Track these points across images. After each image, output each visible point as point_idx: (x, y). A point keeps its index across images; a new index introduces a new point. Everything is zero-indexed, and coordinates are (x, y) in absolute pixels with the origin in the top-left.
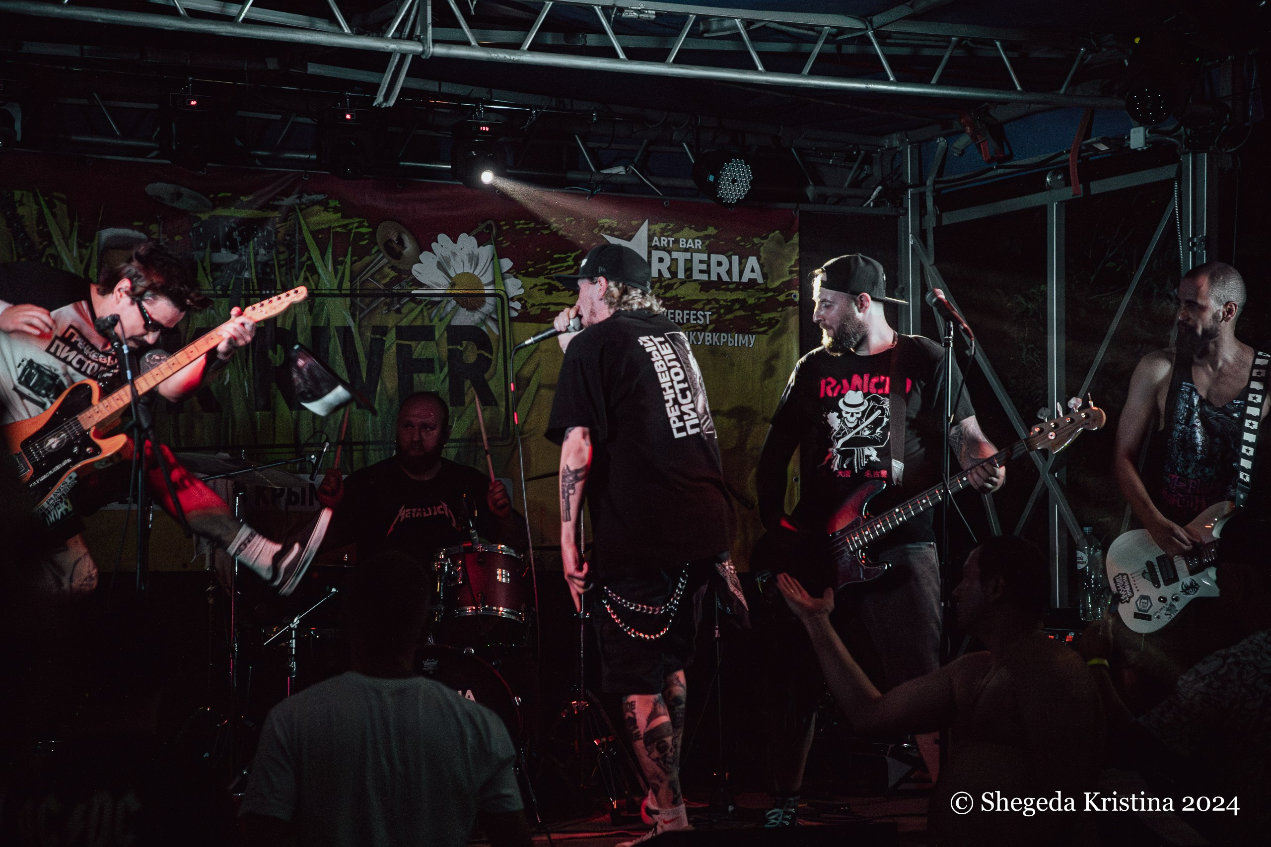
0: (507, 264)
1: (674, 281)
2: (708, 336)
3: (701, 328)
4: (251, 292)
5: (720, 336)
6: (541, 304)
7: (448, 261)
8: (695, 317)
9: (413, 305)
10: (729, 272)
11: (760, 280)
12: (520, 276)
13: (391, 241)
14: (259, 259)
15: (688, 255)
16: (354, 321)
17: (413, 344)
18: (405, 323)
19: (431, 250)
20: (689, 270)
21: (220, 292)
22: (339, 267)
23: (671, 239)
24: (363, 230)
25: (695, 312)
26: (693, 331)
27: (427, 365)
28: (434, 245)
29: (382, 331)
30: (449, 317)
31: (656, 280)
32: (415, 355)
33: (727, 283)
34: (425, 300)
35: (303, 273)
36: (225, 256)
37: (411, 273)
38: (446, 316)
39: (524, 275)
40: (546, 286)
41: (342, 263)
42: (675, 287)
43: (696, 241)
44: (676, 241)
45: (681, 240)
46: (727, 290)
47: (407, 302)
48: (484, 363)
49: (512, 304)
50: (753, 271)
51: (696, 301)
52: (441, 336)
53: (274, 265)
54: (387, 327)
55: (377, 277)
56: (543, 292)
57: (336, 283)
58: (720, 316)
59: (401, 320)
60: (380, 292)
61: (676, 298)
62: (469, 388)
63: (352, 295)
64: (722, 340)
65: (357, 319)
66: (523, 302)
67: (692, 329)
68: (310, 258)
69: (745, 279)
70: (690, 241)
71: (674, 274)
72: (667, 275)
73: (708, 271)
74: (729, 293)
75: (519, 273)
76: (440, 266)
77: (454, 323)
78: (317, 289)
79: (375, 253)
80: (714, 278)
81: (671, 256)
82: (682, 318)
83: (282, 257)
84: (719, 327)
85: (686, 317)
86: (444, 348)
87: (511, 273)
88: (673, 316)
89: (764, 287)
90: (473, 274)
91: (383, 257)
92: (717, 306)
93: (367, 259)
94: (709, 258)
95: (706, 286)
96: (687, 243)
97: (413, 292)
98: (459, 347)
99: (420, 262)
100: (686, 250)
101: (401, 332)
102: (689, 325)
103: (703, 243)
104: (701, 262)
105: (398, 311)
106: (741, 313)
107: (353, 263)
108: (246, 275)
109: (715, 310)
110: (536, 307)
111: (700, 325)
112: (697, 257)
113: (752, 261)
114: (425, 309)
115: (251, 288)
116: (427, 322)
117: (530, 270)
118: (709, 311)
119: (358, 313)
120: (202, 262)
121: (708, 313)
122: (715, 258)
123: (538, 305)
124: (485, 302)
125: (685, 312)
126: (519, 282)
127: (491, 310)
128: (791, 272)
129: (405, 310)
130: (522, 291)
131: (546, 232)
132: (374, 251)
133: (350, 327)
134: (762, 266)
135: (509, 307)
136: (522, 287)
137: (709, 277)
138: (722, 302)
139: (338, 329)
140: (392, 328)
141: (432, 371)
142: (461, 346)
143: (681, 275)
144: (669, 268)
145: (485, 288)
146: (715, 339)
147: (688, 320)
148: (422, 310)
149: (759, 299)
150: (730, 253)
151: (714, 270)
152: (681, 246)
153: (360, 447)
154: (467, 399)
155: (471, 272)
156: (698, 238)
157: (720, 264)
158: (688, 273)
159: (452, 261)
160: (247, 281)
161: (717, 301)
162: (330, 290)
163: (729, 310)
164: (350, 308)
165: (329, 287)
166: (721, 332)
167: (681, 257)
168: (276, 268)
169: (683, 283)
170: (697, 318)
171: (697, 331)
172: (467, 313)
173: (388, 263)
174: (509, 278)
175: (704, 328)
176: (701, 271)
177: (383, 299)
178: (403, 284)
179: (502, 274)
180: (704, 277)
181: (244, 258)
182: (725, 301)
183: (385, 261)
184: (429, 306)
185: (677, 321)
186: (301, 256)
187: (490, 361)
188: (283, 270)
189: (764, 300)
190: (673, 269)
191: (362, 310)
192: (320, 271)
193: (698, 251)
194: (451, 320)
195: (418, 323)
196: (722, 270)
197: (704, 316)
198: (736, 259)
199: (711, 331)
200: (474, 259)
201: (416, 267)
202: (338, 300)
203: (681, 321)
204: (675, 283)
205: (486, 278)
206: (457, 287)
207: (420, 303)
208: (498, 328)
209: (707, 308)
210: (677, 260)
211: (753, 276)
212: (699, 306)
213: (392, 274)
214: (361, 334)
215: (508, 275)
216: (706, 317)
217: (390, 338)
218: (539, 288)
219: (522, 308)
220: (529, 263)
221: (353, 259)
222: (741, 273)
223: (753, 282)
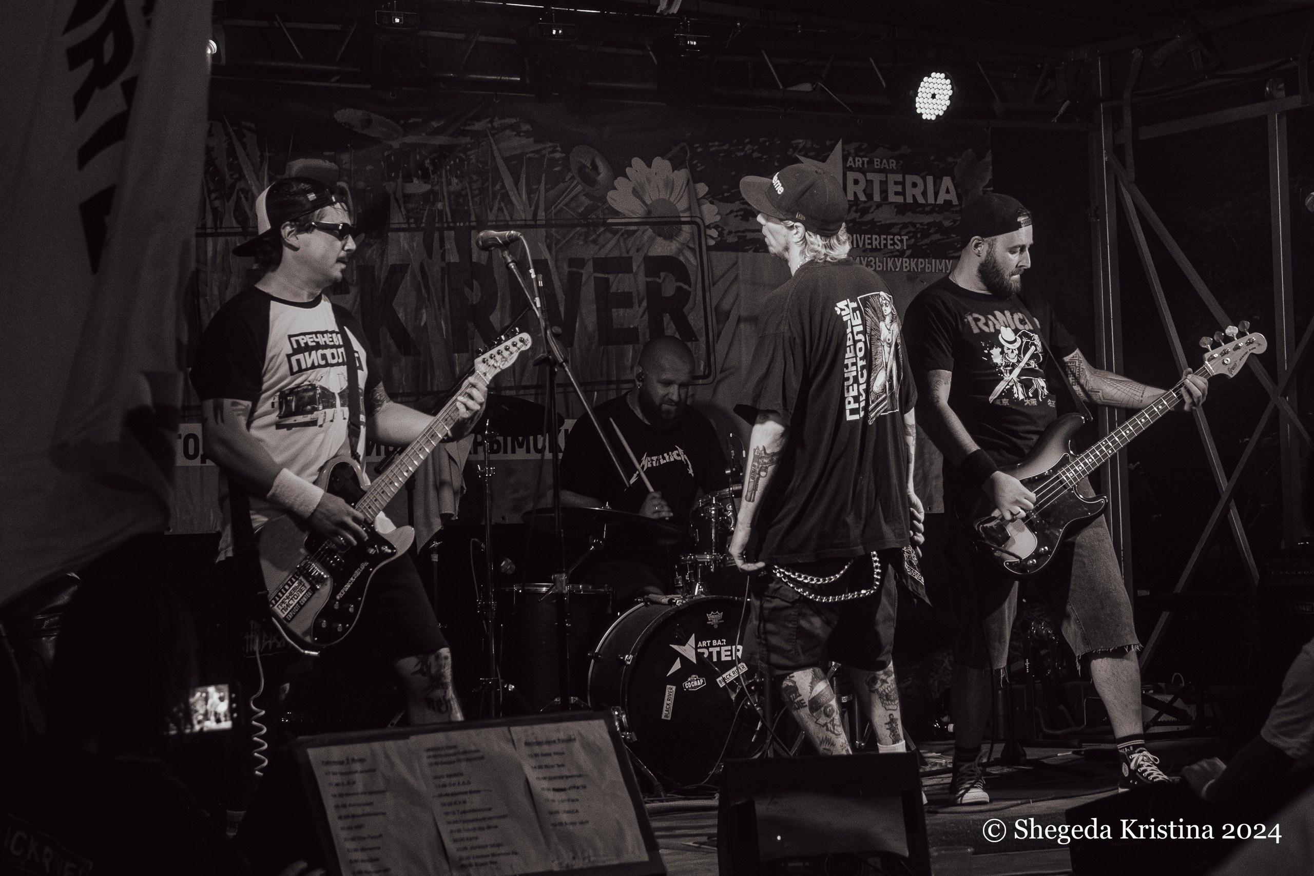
0: (702, 189)
1: (869, 204)
2: (906, 262)
3: (898, 254)
4: (445, 225)
5: (917, 261)
6: (738, 232)
7: (642, 187)
8: (892, 242)
9: (609, 235)
10: (924, 194)
11: (955, 202)
12: (716, 202)
13: (585, 166)
14: (452, 188)
15: (883, 177)
16: (550, 253)
17: (611, 277)
18: (601, 254)
19: (626, 176)
20: (884, 192)
21: (413, 226)
22: (532, 196)
23: (866, 160)
24: (558, 155)
25: (892, 237)
26: (891, 257)
27: (626, 300)
28: (628, 170)
29: (579, 263)
30: (646, 247)
32: (613, 289)
33: (922, 205)
34: (621, 230)
35: (497, 202)
36: (417, 187)
37: (606, 201)
38: (643, 245)
39: (720, 200)
40: (742, 213)
41: (536, 191)
42: (872, 209)
43: (891, 161)
44: (871, 162)
45: (875, 160)
46: (922, 213)
47: (604, 231)
48: (682, 296)
49: (709, 232)
50: (948, 192)
51: (892, 225)
52: (638, 267)
53: (467, 195)
54: (584, 259)
55: (573, 205)
56: (738, 218)
57: (530, 212)
58: (917, 240)
59: (598, 251)
60: (576, 222)
61: (873, 222)
62: (669, 321)
63: (548, 226)
64: (920, 266)
65: (554, 250)
66: (720, 229)
67: (890, 254)
68: (503, 187)
69: (940, 201)
70: (885, 161)
71: (870, 197)
72: (863, 198)
73: (903, 193)
74: (925, 216)
75: (714, 198)
76: (635, 192)
77: (652, 253)
78: (511, 220)
79: (570, 179)
80: (910, 200)
81: (866, 177)
82: (880, 244)
83: (475, 186)
84: (917, 252)
85: (883, 242)
86: (642, 279)
87: (707, 199)
88: (870, 241)
90: (668, 201)
91: (578, 184)
92: (914, 229)
93: (561, 186)
94: (904, 178)
95: (902, 209)
96: (881, 163)
97: (610, 221)
98: (657, 280)
99: (615, 189)
100: (880, 171)
101: (599, 265)
102: (886, 250)
103: (897, 163)
104: (896, 183)
105: (595, 242)
106: (938, 236)
107: (547, 191)
108: (439, 206)
109: (911, 234)
110: (733, 234)
111: (898, 250)
112: (892, 178)
113: (947, 182)
114: (621, 240)
115: (445, 220)
116: (625, 255)
117: (725, 194)
118: (905, 235)
119: (554, 245)
120: (395, 193)
121: (905, 238)
122: (910, 179)
123: (735, 233)
124: (681, 230)
125: (883, 237)
126: (714, 208)
127: (688, 239)
129: (601, 240)
130: (718, 218)
131: (740, 154)
132: (567, 178)
133: (546, 260)
134: (956, 186)
135: (706, 236)
136: (718, 214)
137: (905, 199)
138: (918, 226)
140: (588, 260)
141: (630, 306)
142: (660, 278)
143: (877, 198)
144: (864, 191)
145: (681, 215)
146: (913, 265)
147: (886, 245)
148: (618, 241)
150: (924, 174)
151: (910, 191)
152: (876, 167)
155: (667, 198)
156: (891, 158)
157: (914, 185)
158: (884, 195)
159: (647, 187)
160: (441, 212)
161: (914, 225)
162: (525, 220)
163: (926, 233)
164: (546, 240)
166: (918, 257)
167: (876, 178)
168: (470, 198)
169: (879, 206)
170: (894, 244)
171: (895, 256)
172: (664, 242)
173: (583, 190)
174: (705, 203)
175: (901, 254)
176: (897, 193)
177: (578, 229)
178: (599, 212)
179: (698, 200)
180: (900, 199)
181: (437, 188)
182: (922, 224)
183: (579, 188)
184: (625, 236)
185: (874, 247)
186: (494, 185)
187: (689, 293)
188: (477, 199)
190: (868, 192)
191: (558, 242)
192: (513, 199)
193: (892, 171)
194: (648, 250)
195: (615, 254)
196: (918, 192)
197: (901, 241)
198: (930, 179)
199: (908, 257)
200: (669, 185)
201: (611, 194)
202: (533, 231)
203: (878, 247)
204: (871, 207)
205: (682, 205)
206: (652, 215)
207: (615, 232)
208: (696, 258)
209: (903, 232)
210: (872, 181)
211: (948, 197)
212: (895, 230)
213: (587, 202)
214: (557, 268)
215: (704, 201)
216: (902, 242)
217: (588, 271)
218: (735, 214)
219: (719, 236)
220: (724, 187)
221: (547, 187)
222: (936, 194)
223: (948, 203)
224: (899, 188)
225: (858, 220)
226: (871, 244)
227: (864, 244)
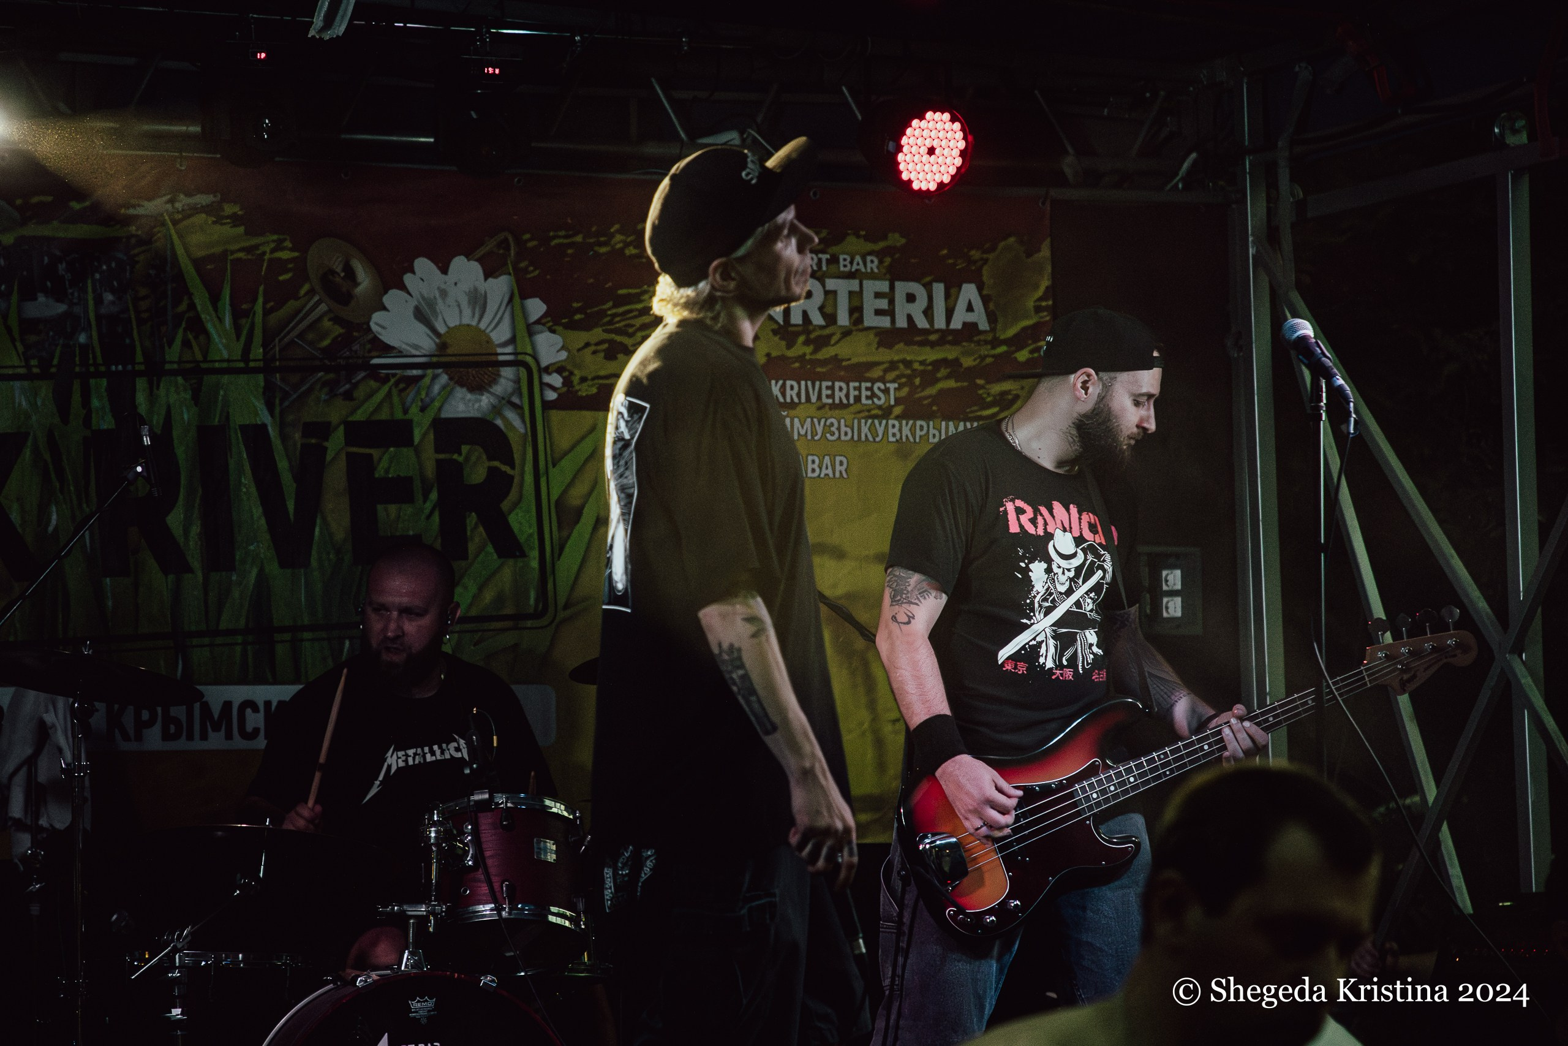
0: (536, 308)
1: (827, 331)
2: (894, 426)
3: (880, 412)
4: (92, 369)
5: (914, 424)
6: (598, 377)
7: (431, 304)
8: (869, 393)
9: (373, 384)
10: (928, 312)
11: (984, 325)
12: (559, 328)
13: (333, 272)
14: (104, 311)
15: (854, 285)
16: (272, 414)
17: (375, 453)
18: (359, 416)
19: (403, 287)
20: (856, 311)
21: (36, 370)
22: (241, 321)
23: (824, 257)
24: (285, 255)
25: (869, 385)
26: (867, 418)
27: (401, 490)
28: (408, 279)
29: (323, 430)
30: (437, 404)
31: (800, 329)
32: (379, 473)
33: (925, 332)
34: (394, 375)
35: (180, 334)
36: (44, 306)
37: (369, 329)
38: (433, 400)
39: (567, 327)
40: (606, 346)
41: (247, 314)
42: (834, 340)
43: (869, 258)
44: (834, 260)
45: (842, 257)
46: (923, 344)
47: (364, 378)
48: (499, 484)
49: (547, 379)
50: (970, 308)
51: (870, 365)
52: (424, 436)
53: (129, 320)
54: (329, 423)
55: (311, 335)
56: (602, 355)
57: (238, 348)
58: (914, 389)
59: (354, 411)
60: (316, 363)
61: (836, 360)
62: (476, 527)
63: (267, 369)
64: (918, 433)
65: (277, 410)
66: (566, 374)
67: (866, 413)
68: (192, 306)
69: (956, 324)
70: (858, 259)
71: (831, 318)
72: (817, 319)
73: (891, 313)
74: (928, 349)
75: (557, 322)
76: (420, 315)
77: (448, 413)
78: (205, 360)
79: (306, 293)
80: (902, 323)
81: (824, 286)
82: (847, 396)
83: (143, 305)
84: (912, 409)
85: (853, 393)
86: (430, 458)
87: (544, 324)
88: (829, 392)
89: (990, 337)
90: (477, 328)
91: (320, 302)
92: (909, 372)
93: (292, 305)
94: (892, 288)
95: (888, 338)
96: (851, 263)
97: (375, 361)
98: (455, 456)
99: (384, 308)
100: (851, 275)
101: (357, 433)
102: (858, 407)
103: (881, 262)
104: (878, 295)
105: (348, 396)
106: (951, 384)
107: (266, 313)
108: (82, 338)
109: (904, 380)
110: (589, 383)
111: (880, 407)
112: (871, 287)
113: (969, 292)
114: (395, 392)
115: (91, 361)
116: (399, 415)
117: (578, 317)
118: (893, 381)
119: (277, 401)
120: (6, 318)
121: (892, 386)
122: (902, 288)
123: (593, 379)
124: (497, 375)
125: (854, 384)
126: (557, 340)
127: (510, 390)
128: (1038, 309)
129: (360, 393)
130: (564, 355)
131: (603, 249)
132: (302, 292)
133: (264, 426)
134: (986, 300)
135: (542, 384)
136: (563, 348)
137: (893, 321)
138: (916, 366)
139: (244, 428)
140: (338, 426)
141: (410, 499)
142: (460, 454)
143: (843, 319)
144: (821, 309)
145: (499, 350)
146: (906, 431)
147: (858, 399)
148: (389, 395)
149: (983, 358)
150: (928, 279)
151: (902, 310)
152: (842, 269)
153: (287, 636)
154: (472, 548)
155: (474, 323)
156: (871, 253)
157: (911, 298)
158: (856, 315)
159: (440, 305)
160: (84, 349)
161: (908, 364)
162: (228, 361)
163: (929, 377)
164: (264, 393)
165: (225, 355)
166: (916, 418)
167: (842, 287)
168: (134, 325)
169: (846, 333)
170: (873, 395)
171: (874, 417)
172: (469, 396)
173: (330, 311)
174: (542, 332)
175: (886, 413)
176: (879, 312)
177: (321, 374)
178: (356, 347)
179: (529, 327)
180: (885, 322)
181: (77, 309)
182: (922, 363)
183: (323, 307)
184: (402, 386)
185: (837, 401)
186: (176, 303)
187: (510, 478)
188: (146, 327)
189: (989, 360)
190: (828, 310)
191: (285, 395)
192: (210, 327)
193: (872, 276)
194: (440, 409)
195: (384, 415)
196: (916, 310)
197: (886, 391)
198: (939, 289)
199: (898, 418)
200: (478, 301)
201: (377, 317)
202: (242, 379)
203: (845, 401)
204: (832, 335)
205: (501, 334)
206: (449, 351)
207: (385, 380)
208: (524, 421)
209: (891, 375)
210: (835, 293)
211: (970, 318)
212: (877, 372)
213: (338, 330)
214: (284, 437)
215: (539, 327)
216: (889, 393)
217: (336, 442)
218: (593, 348)
219: (564, 384)
220: (575, 305)
221: (269, 306)
222: (949, 313)
223: (970, 329)
224: (883, 304)
225: (808, 357)
226: (832, 396)
227: (819, 397)
